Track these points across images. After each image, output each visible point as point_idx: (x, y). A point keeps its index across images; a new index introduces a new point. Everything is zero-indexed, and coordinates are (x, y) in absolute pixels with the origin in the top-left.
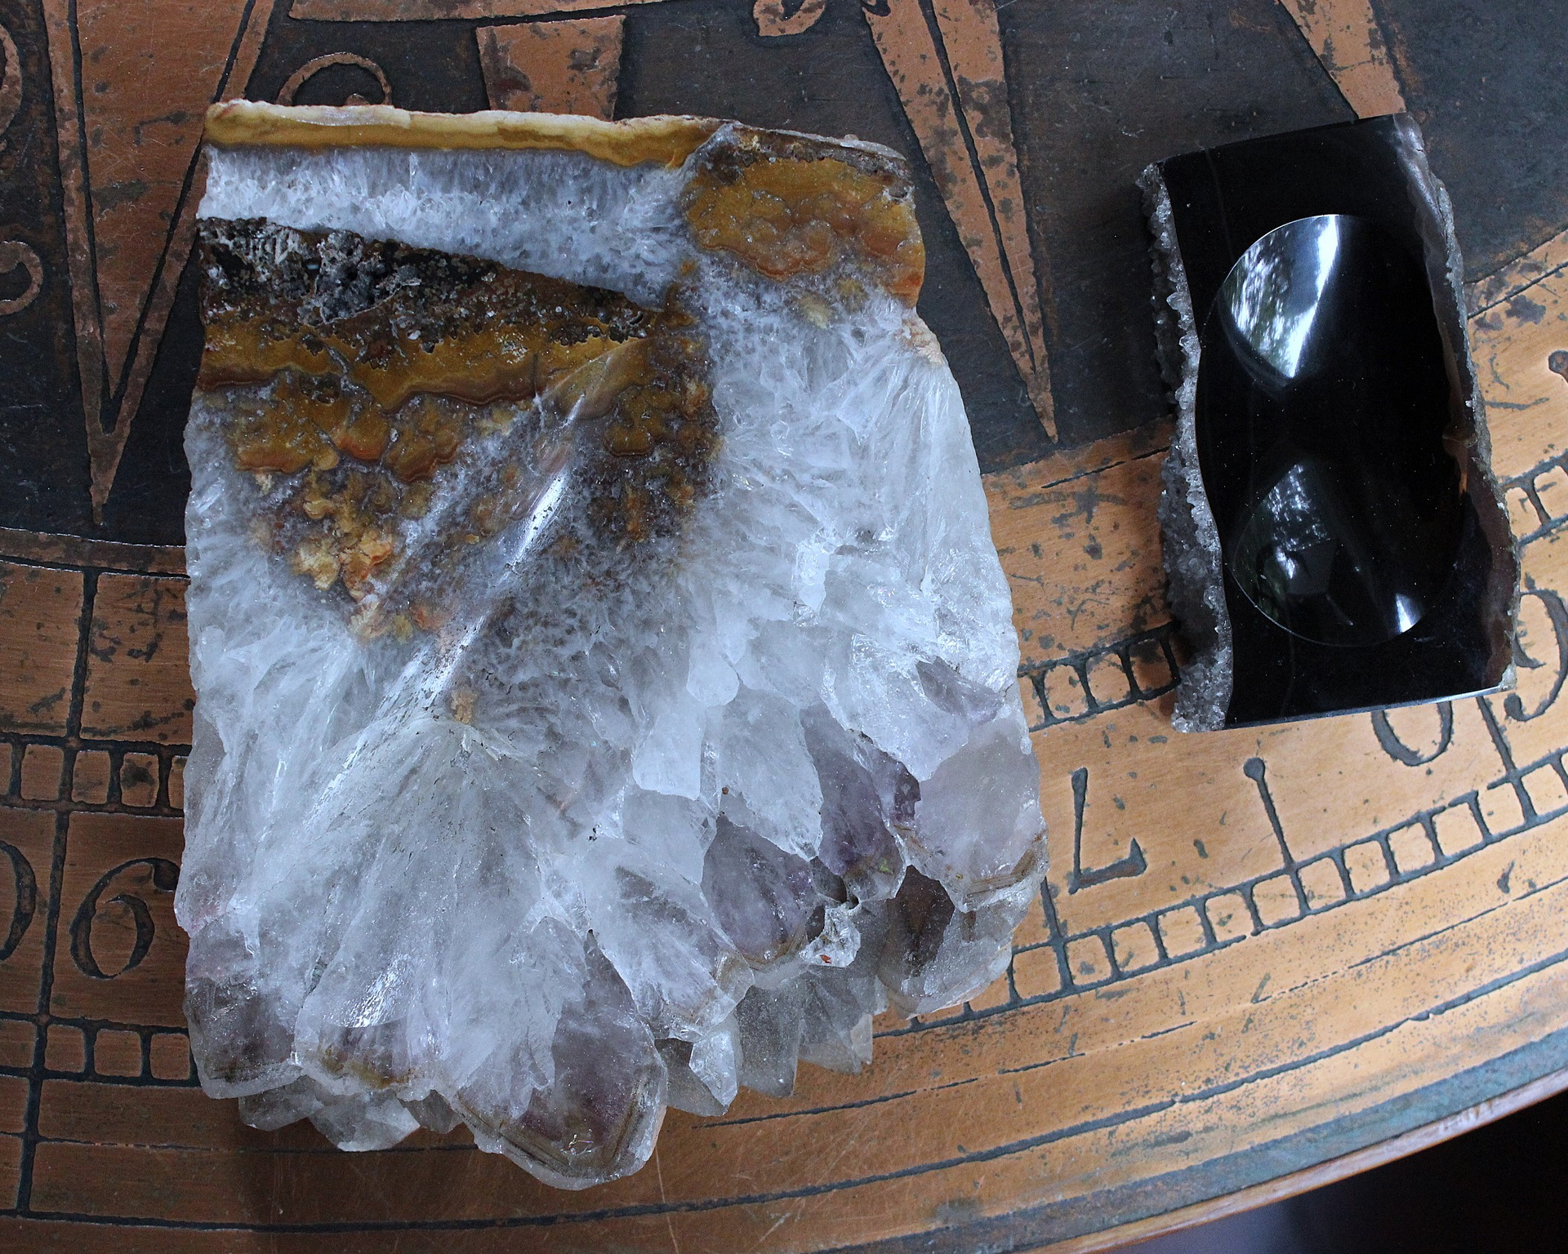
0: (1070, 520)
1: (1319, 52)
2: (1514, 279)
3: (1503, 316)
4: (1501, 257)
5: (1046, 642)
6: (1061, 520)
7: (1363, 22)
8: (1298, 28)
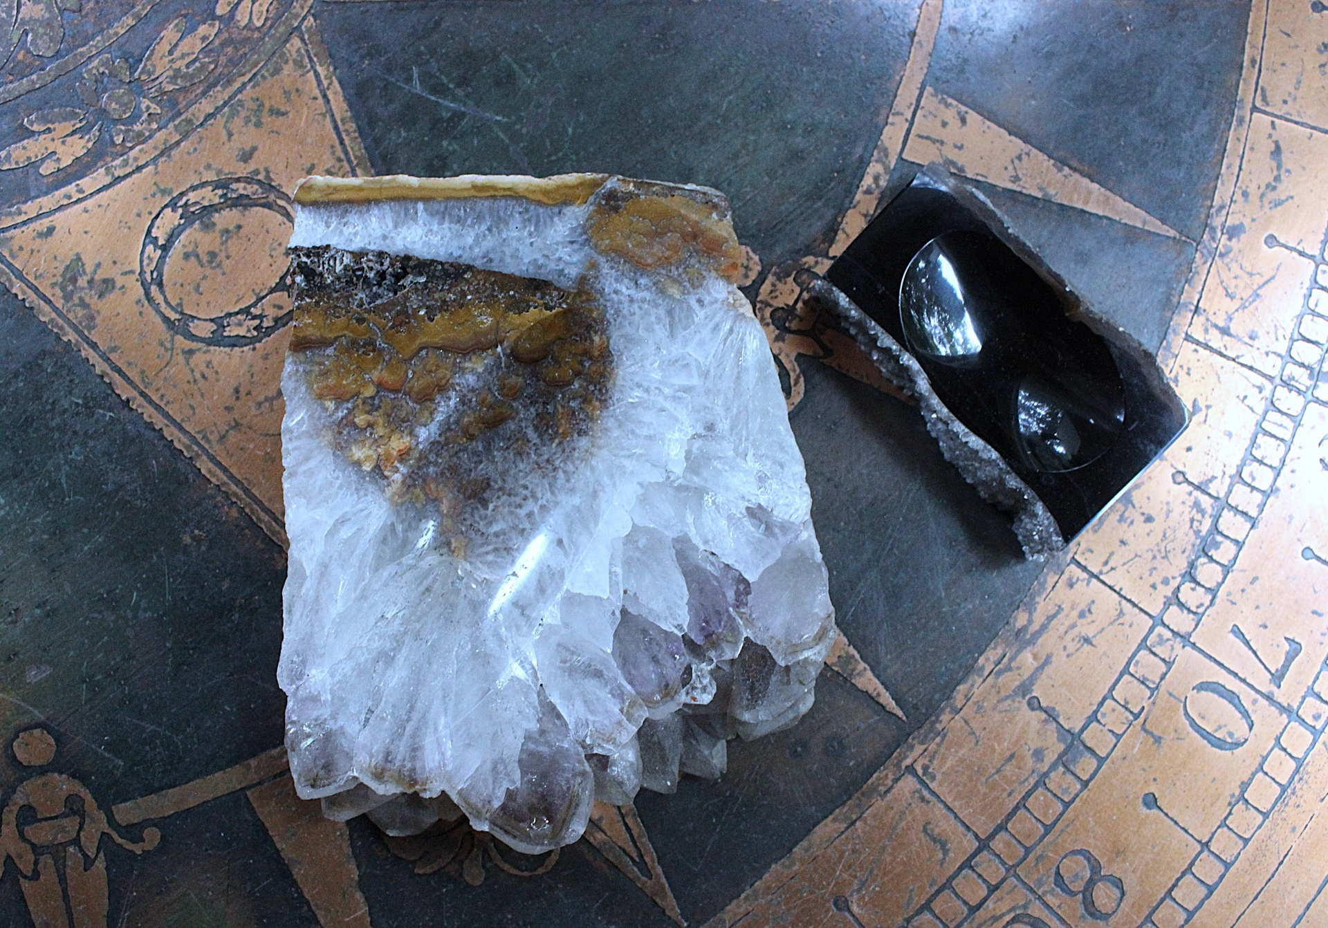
0: (1126, 514)
1: (1039, 195)
2: (1217, 222)
3: (1228, 243)
4: (1203, 216)
5: (1166, 582)
6: (1122, 519)
7: (1046, 164)
8: (1020, 193)
